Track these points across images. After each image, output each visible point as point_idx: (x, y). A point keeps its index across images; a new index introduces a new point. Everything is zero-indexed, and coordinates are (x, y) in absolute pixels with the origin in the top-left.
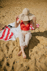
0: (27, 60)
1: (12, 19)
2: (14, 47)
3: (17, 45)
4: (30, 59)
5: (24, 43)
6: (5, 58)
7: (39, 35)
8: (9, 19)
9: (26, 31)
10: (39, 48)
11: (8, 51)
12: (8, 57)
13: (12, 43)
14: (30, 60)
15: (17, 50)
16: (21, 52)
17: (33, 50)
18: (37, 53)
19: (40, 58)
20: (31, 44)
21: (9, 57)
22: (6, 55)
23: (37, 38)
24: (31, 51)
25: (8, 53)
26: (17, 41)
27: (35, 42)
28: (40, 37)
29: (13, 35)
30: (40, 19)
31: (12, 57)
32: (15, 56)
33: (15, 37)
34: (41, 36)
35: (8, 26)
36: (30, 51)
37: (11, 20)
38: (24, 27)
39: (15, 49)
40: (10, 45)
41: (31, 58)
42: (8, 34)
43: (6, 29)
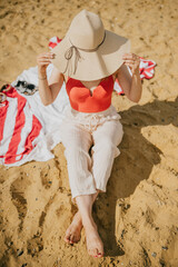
0: (108, 259)
1: (30, 48)
2: (49, 193)
3: (61, 183)
4: (123, 253)
5: (90, 178)
6: (12, 258)
7: (153, 121)
8: (18, 47)
9: (94, 115)
10: (159, 190)
11: (22, 216)
12: (26, 251)
13: (38, 173)
14: (119, 258)
15: (59, 212)
16: (81, 223)
17: (131, 203)
18: (149, 217)
19: (163, 243)
20: (123, 169)
21: (29, 251)
22: (15, 243)
23: (146, 135)
24: (125, 208)
25: (21, 228)
26: (57, 163)
27: (141, 156)
28: (158, 127)
29: (41, 132)
30: (157, 34)
31: (41, 249)
32: (56, 245)
33: (50, 143)
34: (163, 122)
35: (14, 84)
36: (118, 209)
37: (26, 52)
38: (82, 99)
39: (54, 207)
40: (30, 183)
41: (126, 249)
42: (18, 128)
43: (7, 102)
